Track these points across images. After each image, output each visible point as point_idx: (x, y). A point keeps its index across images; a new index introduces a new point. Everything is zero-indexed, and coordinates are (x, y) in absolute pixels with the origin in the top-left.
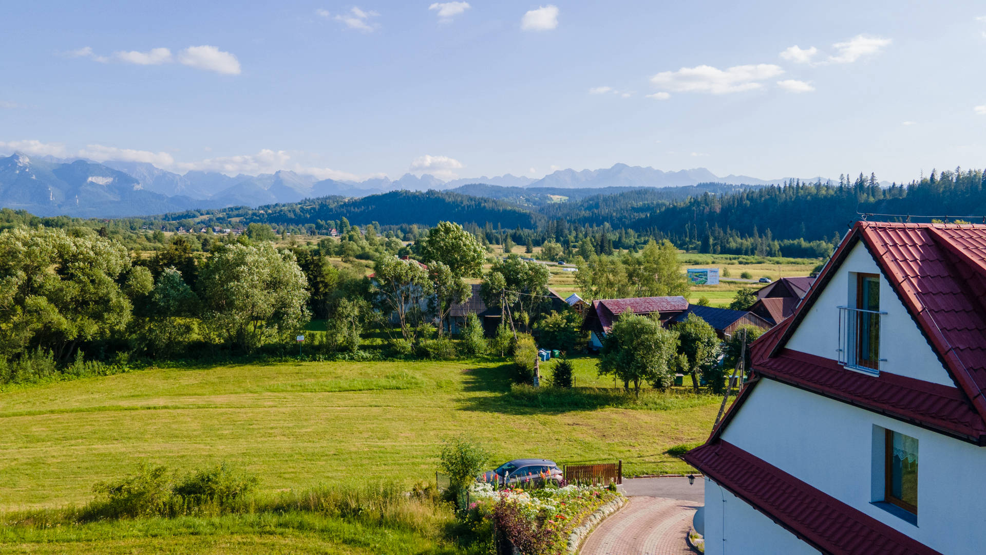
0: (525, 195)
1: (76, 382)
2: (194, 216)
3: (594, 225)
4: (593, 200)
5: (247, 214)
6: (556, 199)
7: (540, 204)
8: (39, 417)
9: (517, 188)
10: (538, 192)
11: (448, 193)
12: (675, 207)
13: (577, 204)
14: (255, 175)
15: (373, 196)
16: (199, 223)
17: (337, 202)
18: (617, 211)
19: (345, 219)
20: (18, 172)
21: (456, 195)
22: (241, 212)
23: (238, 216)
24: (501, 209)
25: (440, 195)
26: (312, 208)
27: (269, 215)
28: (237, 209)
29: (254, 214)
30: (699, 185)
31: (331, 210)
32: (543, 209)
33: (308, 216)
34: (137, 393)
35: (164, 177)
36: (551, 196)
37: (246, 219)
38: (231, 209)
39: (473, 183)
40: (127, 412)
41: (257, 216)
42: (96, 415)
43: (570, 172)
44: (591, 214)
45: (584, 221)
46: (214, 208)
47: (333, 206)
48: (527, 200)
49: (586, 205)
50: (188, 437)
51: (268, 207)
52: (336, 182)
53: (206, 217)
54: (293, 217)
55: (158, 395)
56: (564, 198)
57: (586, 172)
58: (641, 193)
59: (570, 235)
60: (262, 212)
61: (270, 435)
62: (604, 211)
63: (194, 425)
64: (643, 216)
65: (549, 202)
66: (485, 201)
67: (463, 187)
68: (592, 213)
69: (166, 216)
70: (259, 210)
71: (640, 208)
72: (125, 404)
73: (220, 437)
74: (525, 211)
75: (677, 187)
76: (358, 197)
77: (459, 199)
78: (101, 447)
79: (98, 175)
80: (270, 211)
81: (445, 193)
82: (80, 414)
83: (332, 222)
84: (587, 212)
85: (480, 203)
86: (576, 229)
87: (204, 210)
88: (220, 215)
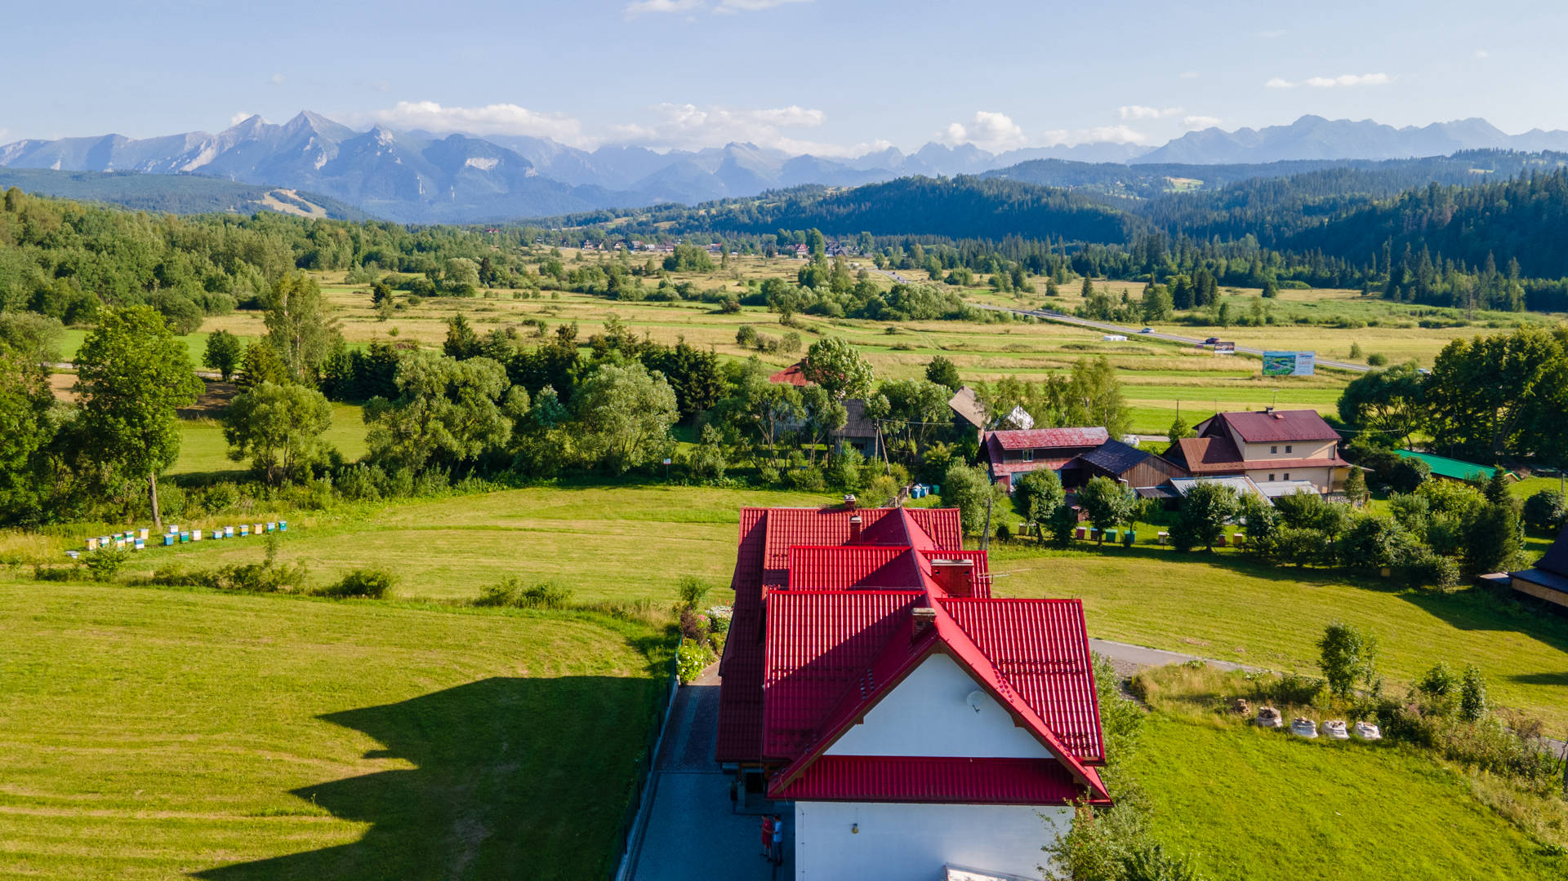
0: (1126, 178)
1: (464, 498)
2: (607, 220)
3: (1230, 238)
4: (1242, 189)
5: (680, 216)
6: (1181, 185)
7: (1148, 196)
8: (441, 532)
9: (1114, 165)
10: (1154, 169)
11: (990, 178)
12: (1374, 209)
13: (1211, 197)
14: (696, 151)
15: (869, 187)
16: (613, 231)
17: (814, 196)
18: (1276, 213)
19: (817, 233)
20: (379, 154)
21: (1002, 184)
22: (673, 212)
23: (668, 219)
24: (1075, 207)
25: (975, 186)
26: (776, 207)
27: (713, 217)
28: (668, 208)
29: (690, 217)
30: (1459, 155)
31: (804, 210)
32: (1152, 205)
33: (770, 220)
34: (513, 513)
35: (568, 157)
36: (1173, 180)
37: (680, 224)
38: (659, 208)
39: (1039, 158)
40: (503, 533)
41: (695, 220)
42: (481, 533)
43: (1215, 133)
44: (1229, 217)
46: (635, 208)
47: (806, 203)
48: (1128, 188)
49: (1226, 199)
50: (546, 557)
51: (711, 205)
52: (816, 159)
53: (622, 221)
54: (746, 221)
55: (529, 516)
56: (1195, 184)
57: (1244, 133)
58: (1331, 174)
59: (1172, 259)
60: (702, 212)
61: (608, 560)
62: (1254, 212)
63: (553, 548)
64: (1315, 222)
65: (1168, 191)
66: (1049, 194)
67: (1020, 165)
68: (1232, 214)
69: (569, 218)
70: (698, 209)
71: (1319, 206)
72: (502, 523)
73: (571, 560)
74: (1113, 212)
75: (1412, 160)
76: (848, 185)
77: (1006, 191)
78: (484, 561)
79: (479, 156)
80: (713, 211)
81: (983, 179)
82: (469, 532)
83: (801, 233)
84: (1224, 213)
85: (1039, 199)
86: (1183, 250)
87: (620, 211)
88: (643, 219)
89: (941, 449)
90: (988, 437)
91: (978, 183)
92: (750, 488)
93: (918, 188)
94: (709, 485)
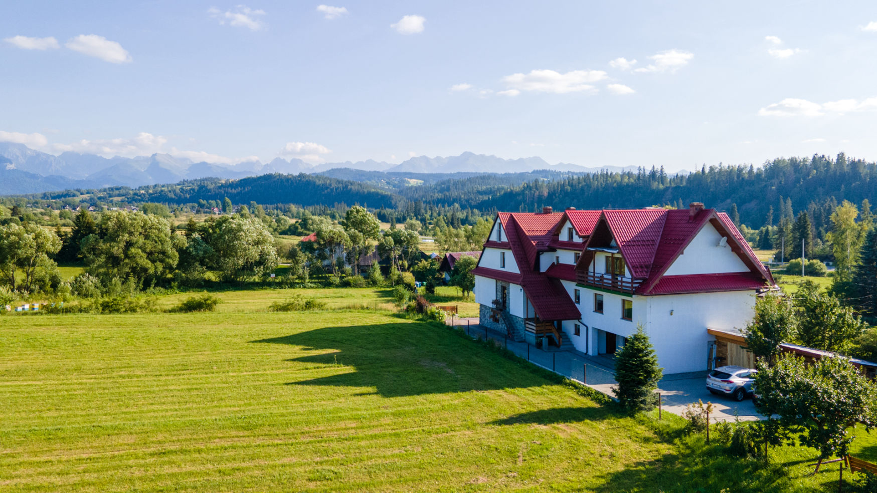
0: (385, 179)
2: (74, 196)
3: (446, 206)
4: (445, 184)
5: (128, 194)
6: (413, 182)
7: (399, 187)
9: (378, 172)
10: (398, 176)
11: (318, 176)
12: (512, 191)
13: (431, 187)
14: (132, 157)
15: (249, 178)
16: (81, 202)
17: (215, 183)
18: (465, 194)
19: (227, 200)
21: (325, 178)
22: (122, 191)
23: (119, 195)
24: (366, 191)
25: (311, 179)
26: (191, 189)
27: (150, 194)
28: (117, 189)
29: (135, 194)
30: (534, 172)
31: (210, 191)
32: (402, 191)
33: (188, 196)
36: (409, 180)
37: (128, 199)
38: (112, 189)
39: (339, 167)
41: (138, 196)
43: (425, 159)
44: (443, 196)
45: (438, 202)
46: (94, 188)
47: (211, 186)
48: (388, 183)
49: (439, 188)
51: (148, 188)
52: (210, 164)
53: (86, 196)
54: (174, 197)
56: (420, 182)
57: (438, 159)
58: (485, 178)
59: (426, 214)
60: (143, 192)
62: (454, 193)
64: (486, 198)
65: (407, 185)
66: (351, 184)
67: (330, 171)
68: (444, 195)
70: (139, 190)
71: (484, 191)
74: (386, 193)
75: (515, 174)
76: (234, 179)
77: (328, 182)
80: (150, 191)
81: (315, 176)
83: (213, 202)
84: (440, 194)
85: (346, 186)
86: (431, 209)
87: (83, 189)
88: (101, 195)
89: (424, 263)
90: (448, 255)
91: (312, 177)
92: (324, 288)
93: (278, 179)
94: (300, 287)
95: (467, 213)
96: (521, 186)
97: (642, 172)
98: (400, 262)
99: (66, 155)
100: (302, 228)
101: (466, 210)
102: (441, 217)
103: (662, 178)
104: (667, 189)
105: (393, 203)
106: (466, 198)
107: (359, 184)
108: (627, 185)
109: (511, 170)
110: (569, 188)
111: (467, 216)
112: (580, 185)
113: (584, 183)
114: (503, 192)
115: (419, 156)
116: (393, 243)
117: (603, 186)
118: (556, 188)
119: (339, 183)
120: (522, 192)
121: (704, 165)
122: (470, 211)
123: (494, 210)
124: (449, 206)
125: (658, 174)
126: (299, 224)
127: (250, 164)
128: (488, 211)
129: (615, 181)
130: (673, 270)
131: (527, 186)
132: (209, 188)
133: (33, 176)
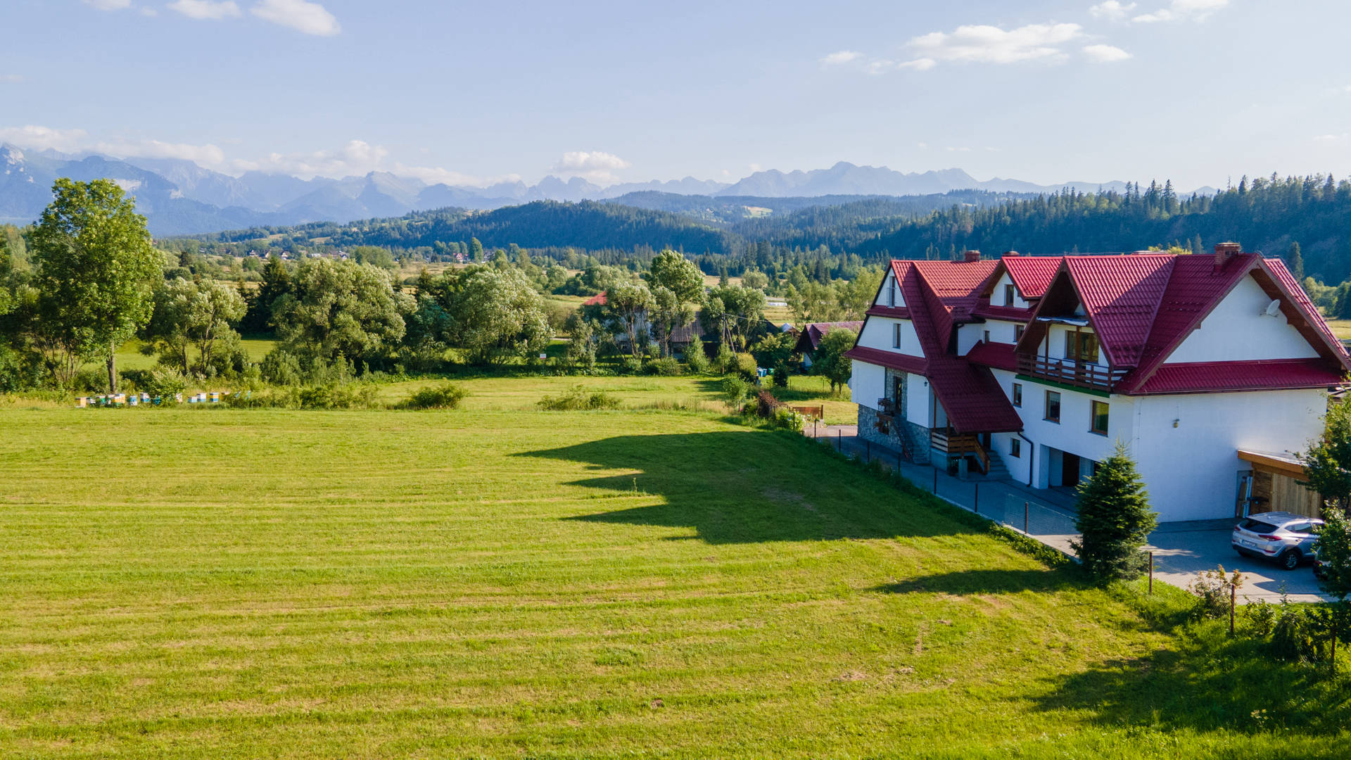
0: (712, 207)
2: (261, 236)
3: (808, 248)
4: (806, 214)
5: (334, 233)
6: (756, 212)
7: (733, 220)
9: (701, 197)
10: (732, 201)
11: (608, 204)
12: (914, 225)
13: (784, 220)
14: (338, 178)
15: (507, 209)
17: (458, 216)
18: (838, 230)
19: (476, 241)
20: (8, 172)
21: (621, 207)
22: (326, 229)
23: (322, 235)
24: (682, 226)
25: (599, 208)
26: (424, 225)
27: (365, 233)
28: (320, 226)
29: (345, 233)
30: (951, 193)
31: (450, 227)
32: (738, 227)
33: (419, 236)
36: (749, 208)
37: (334, 240)
38: (312, 226)
39: (642, 190)
41: (349, 236)
43: (775, 175)
44: (803, 233)
45: (795, 242)
46: (289, 225)
47: (452, 221)
48: (717, 214)
49: (796, 220)
51: (362, 223)
52: (451, 187)
53: (277, 237)
54: (399, 237)
56: (767, 211)
57: (796, 174)
58: (871, 204)
59: (775, 261)
60: (355, 229)
62: (821, 229)
64: (871, 236)
65: (746, 217)
66: (660, 216)
67: (627, 195)
68: (805, 231)
69: (223, 235)
70: (350, 227)
71: (868, 225)
74: (714, 230)
75: (920, 196)
76: (486, 209)
77: (625, 213)
80: (365, 229)
81: (604, 204)
83: (455, 245)
84: (798, 230)
85: (652, 220)
86: (783, 254)
87: (274, 227)
88: (298, 235)
89: (771, 339)
90: (809, 327)
91: (601, 206)
92: (618, 375)
93: (550, 209)
94: (583, 374)
95: (841, 260)
96: (930, 217)
97: (1133, 191)
98: (735, 337)
99: (250, 177)
100: (585, 284)
101: (840, 256)
102: (800, 266)
103: (1168, 201)
104: (1175, 219)
105: (724, 244)
106: (839, 236)
107: (671, 216)
108: (1107, 213)
109: (914, 192)
110: (1008, 219)
111: (840, 266)
112: (1028, 214)
113: (1033, 211)
114: (899, 227)
115: (765, 171)
116: (723, 308)
117: (1066, 215)
118: (987, 219)
119: (641, 214)
120: (931, 227)
121: (1244, 177)
122: (845, 258)
123: (884, 255)
124: (812, 249)
125: (1160, 195)
126: (582, 279)
127: (509, 186)
128: (875, 257)
129: (1087, 208)
130: (1183, 354)
131: (940, 217)
132: (448, 223)
133: (207, 208)
